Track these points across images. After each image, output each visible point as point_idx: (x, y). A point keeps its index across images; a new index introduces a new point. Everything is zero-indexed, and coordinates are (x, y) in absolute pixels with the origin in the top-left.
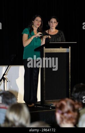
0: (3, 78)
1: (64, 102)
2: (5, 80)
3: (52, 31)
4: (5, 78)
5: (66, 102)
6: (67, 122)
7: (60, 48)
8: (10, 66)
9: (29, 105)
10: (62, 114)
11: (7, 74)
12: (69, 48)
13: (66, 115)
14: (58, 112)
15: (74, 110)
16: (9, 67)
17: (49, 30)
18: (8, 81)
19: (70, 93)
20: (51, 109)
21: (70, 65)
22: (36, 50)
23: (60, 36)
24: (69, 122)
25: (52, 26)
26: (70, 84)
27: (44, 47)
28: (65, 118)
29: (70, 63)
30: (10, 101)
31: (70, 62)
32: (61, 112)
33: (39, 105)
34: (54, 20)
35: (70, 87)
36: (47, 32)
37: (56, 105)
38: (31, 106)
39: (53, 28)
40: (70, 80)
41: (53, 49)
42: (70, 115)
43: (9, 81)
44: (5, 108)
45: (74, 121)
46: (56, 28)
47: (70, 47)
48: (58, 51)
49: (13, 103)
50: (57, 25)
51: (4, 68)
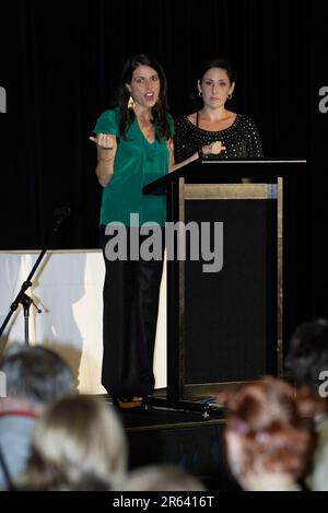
0: (23, 300)
1: (256, 392)
2: (32, 306)
3: (213, 117)
4: (28, 298)
5: (266, 389)
6: (268, 467)
7: (241, 182)
8: (48, 251)
9: (123, 401)
10: (251, 435)
11: (38, 284)
12: (276, 182)
13: (263, 439)
14: (235, 429)
15: (297, 421)
16: (45, 256)
17: (200, 113)
18: (40, 311)
19: (281, 356)
20: (207, 419)
21: (280, 249)
22: (149, 190)
23: (243, 137)
24: (278, 467)
25: (212, 98)
26: (280, 320)
27: (182, 180)
28: (262, 450)
29: (280, 242)
30: (47, 386)
31: (280, 236)
32: (243, 427)
33: (161, 403)
34: (217, 75)
35: (280, 334)
36: (192, 119)
37: (226, 403)
38: (131, 405)
39: (216, 104)
40: (281, 306)
41: (217, 185)
42: (279, 440)
43: (47, 311)
44: (29, 414)
45: (296, 463)
46: (229, 106)
47: (280, 180)
48: (236, 195)
49: (60, 395)
50: (230, 93)
51: (27, 259)
